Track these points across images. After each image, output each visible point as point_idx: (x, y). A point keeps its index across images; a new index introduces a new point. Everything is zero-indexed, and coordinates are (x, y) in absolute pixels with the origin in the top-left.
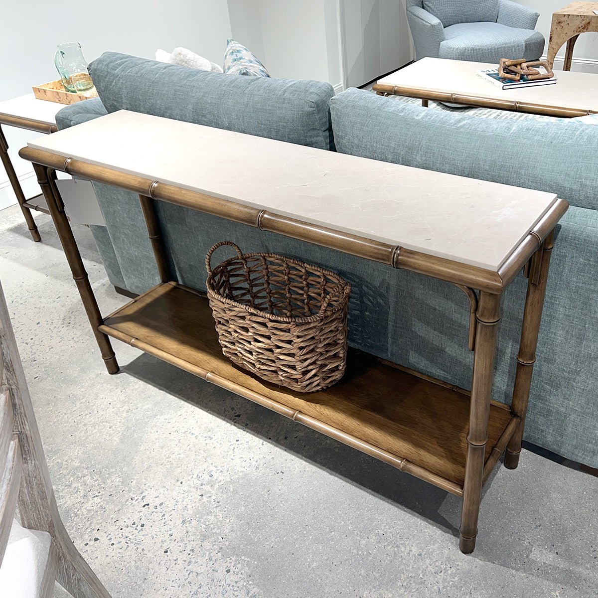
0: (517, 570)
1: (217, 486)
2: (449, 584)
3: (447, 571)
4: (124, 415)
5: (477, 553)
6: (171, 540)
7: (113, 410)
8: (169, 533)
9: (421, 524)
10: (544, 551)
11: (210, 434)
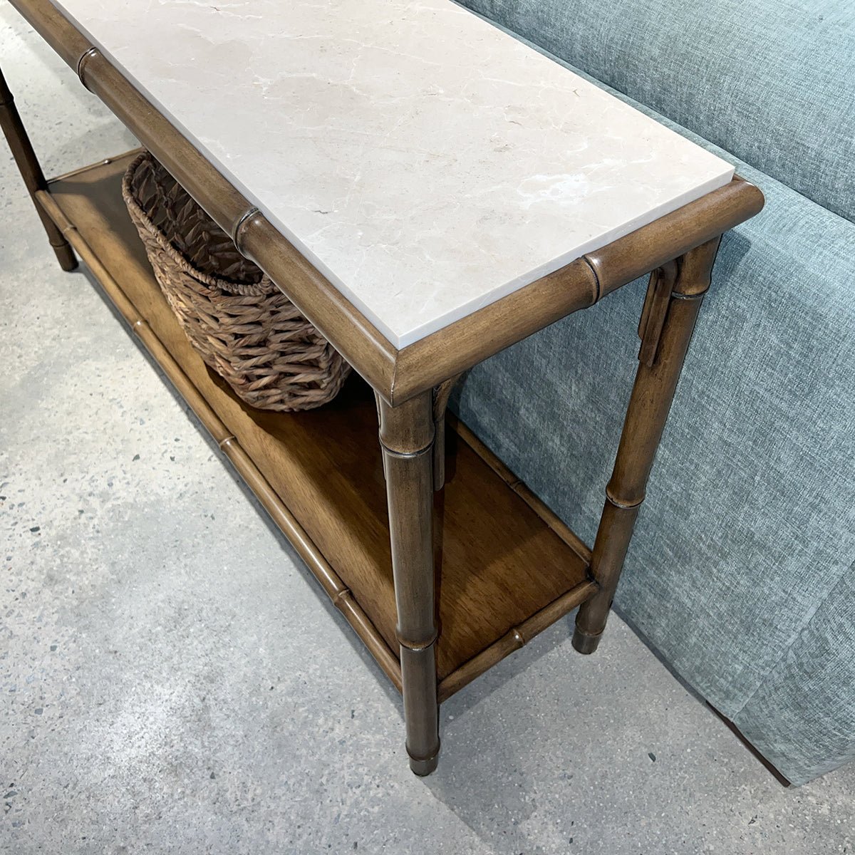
0: (484, 840)
1: (109, 505)
2: (359, 813)
3: (370, 789)
4: (47, 343)
5: (435, 780)
6: (5, 566)
7: (37, 330)
8: (9, 554)
9: (374, 689)
10: (550, 827)
11: (144, 415)
